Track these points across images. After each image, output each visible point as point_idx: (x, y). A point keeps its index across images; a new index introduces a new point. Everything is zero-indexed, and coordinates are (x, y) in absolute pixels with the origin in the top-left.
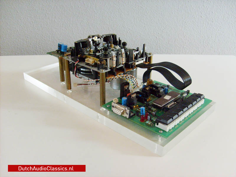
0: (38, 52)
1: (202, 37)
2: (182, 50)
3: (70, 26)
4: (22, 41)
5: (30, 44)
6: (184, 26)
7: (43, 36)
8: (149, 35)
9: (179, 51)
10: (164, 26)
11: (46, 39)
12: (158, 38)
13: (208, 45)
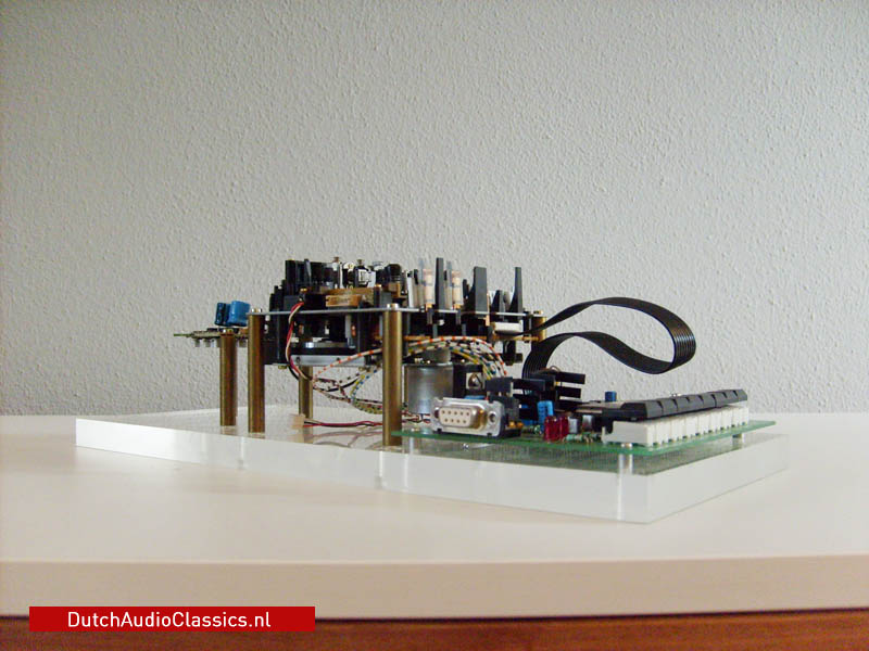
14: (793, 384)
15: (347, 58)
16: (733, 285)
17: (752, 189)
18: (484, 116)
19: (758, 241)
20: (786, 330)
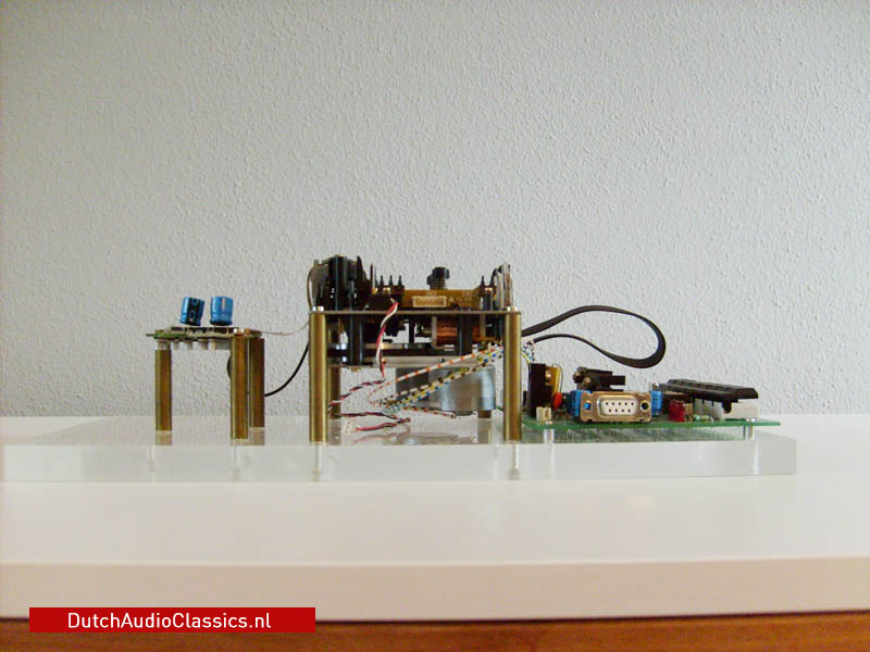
14: (797, 386)
15: (350, 58)
16: (737, 286)
17: (756, 191)
18: (488, 116)
19: (762, 242)
20: (790, 331)
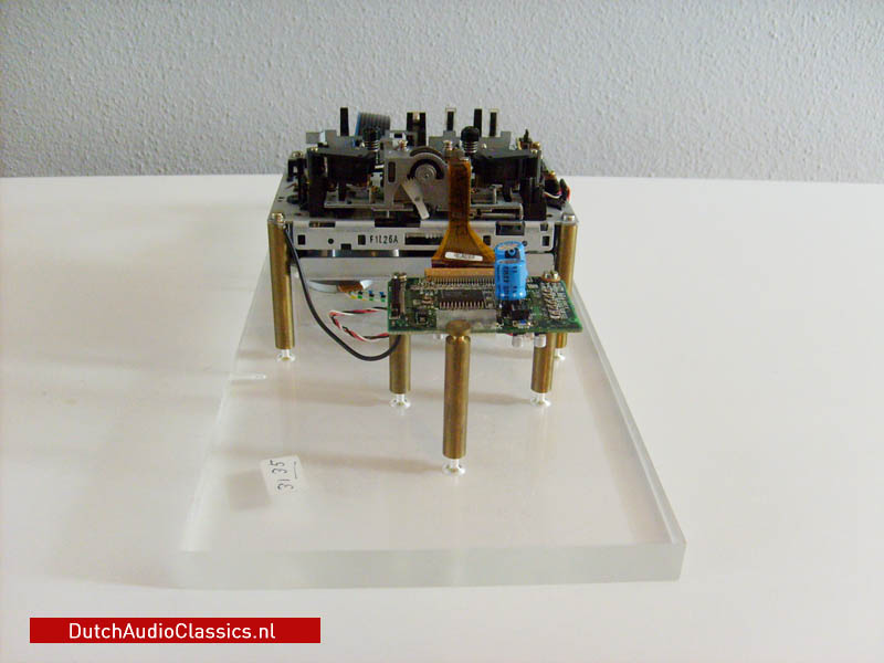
0: (147, 163)
1: (773, 112)
2: (694, 161)
3: (270, 65)
4: (86, 121)
5: (118, 131)
6: (705, 68)
7: (165, 101)
8: (571, 101)
9: (683, 165)
10: (629, 69)
11: (176, 115)
12: (603, 112)
13: (794, 142)
